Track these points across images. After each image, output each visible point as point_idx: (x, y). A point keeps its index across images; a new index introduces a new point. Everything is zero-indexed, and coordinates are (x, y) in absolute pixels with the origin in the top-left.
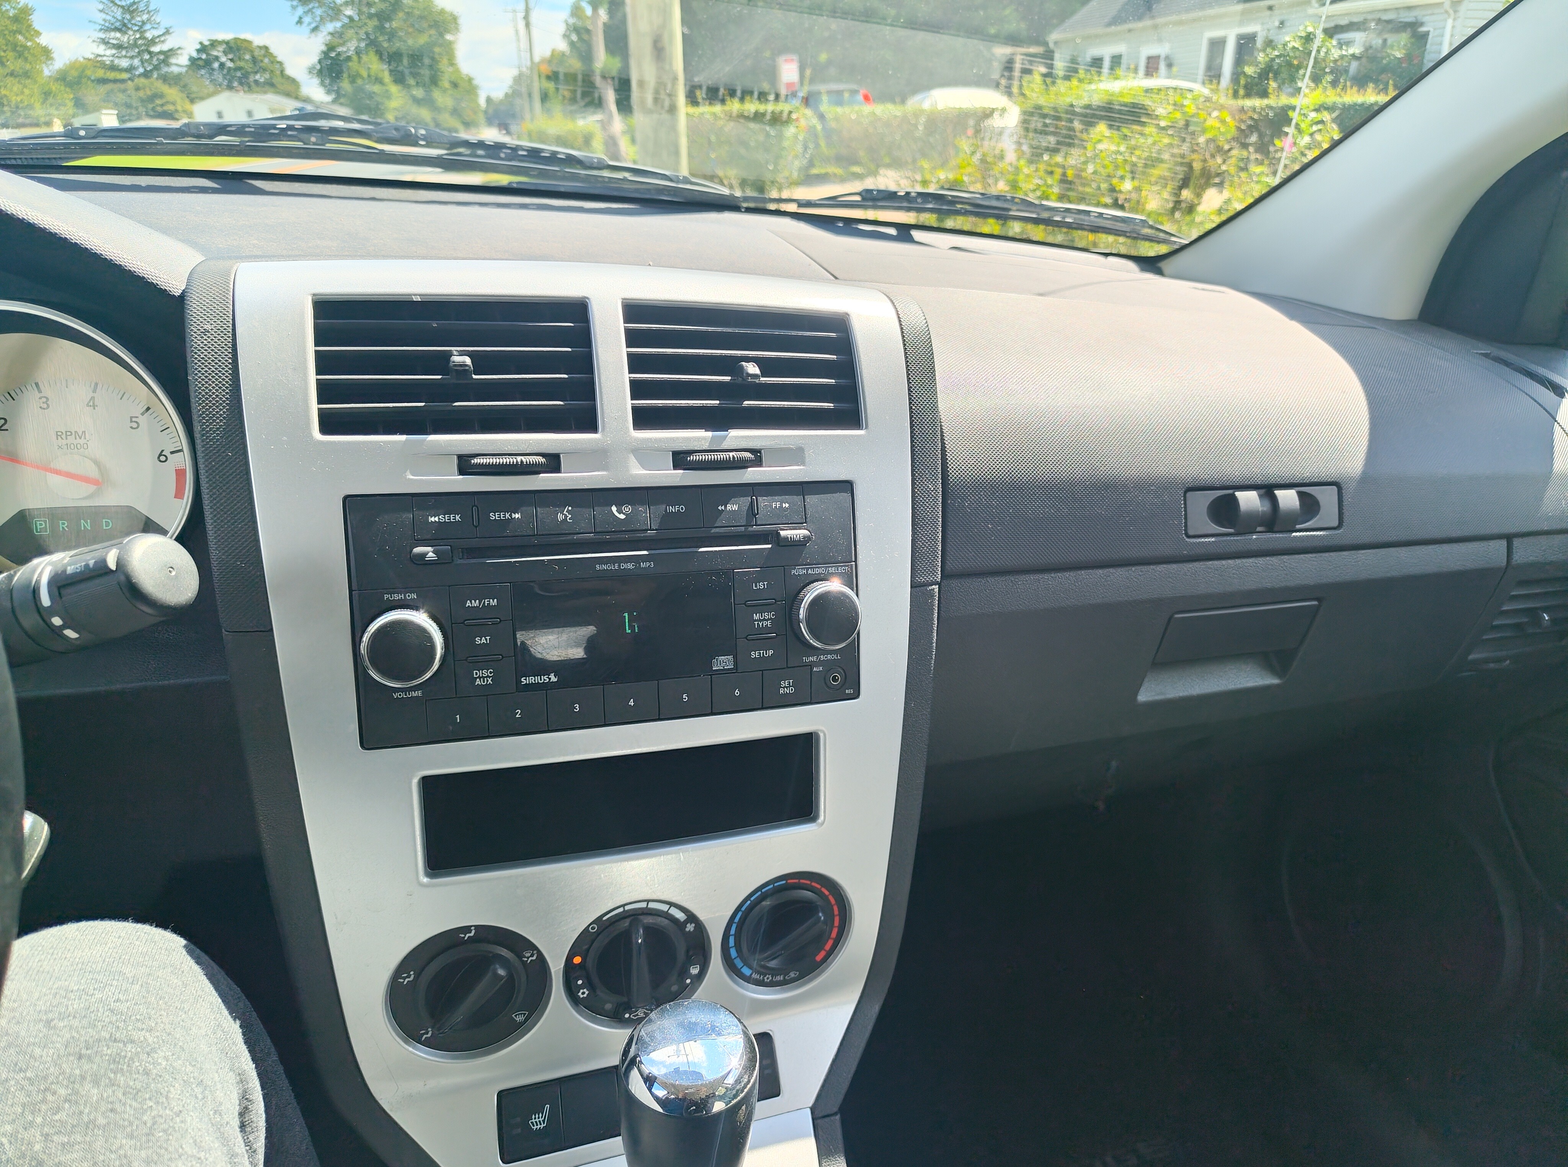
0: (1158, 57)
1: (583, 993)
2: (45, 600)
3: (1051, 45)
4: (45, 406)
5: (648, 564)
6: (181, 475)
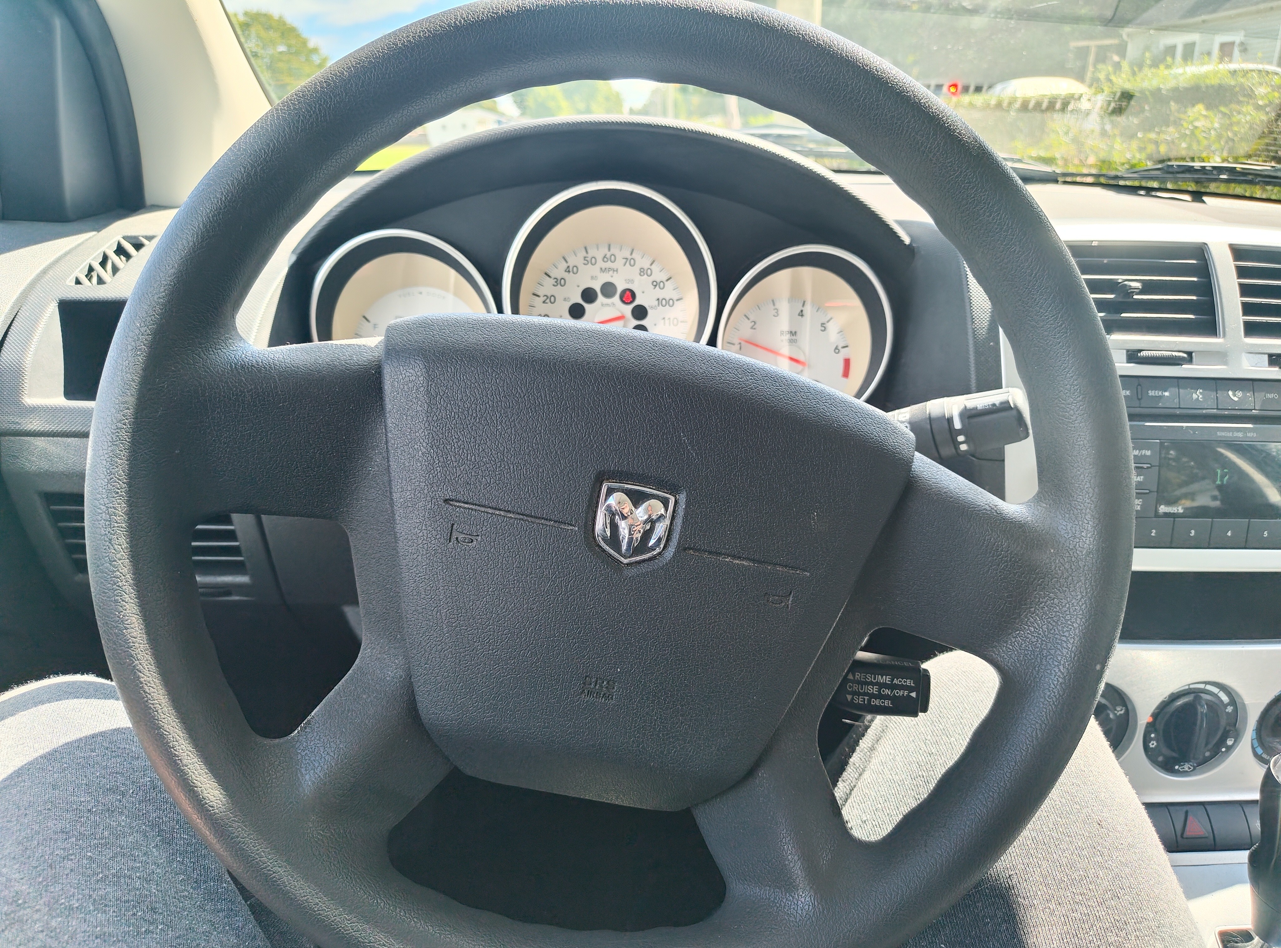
0: (1233, 44)
1: (1153, 744)
2: (958, 425)
3: (1125, 37)
4: (776, 314)
5: (1252, 434)
6: (847, 362)
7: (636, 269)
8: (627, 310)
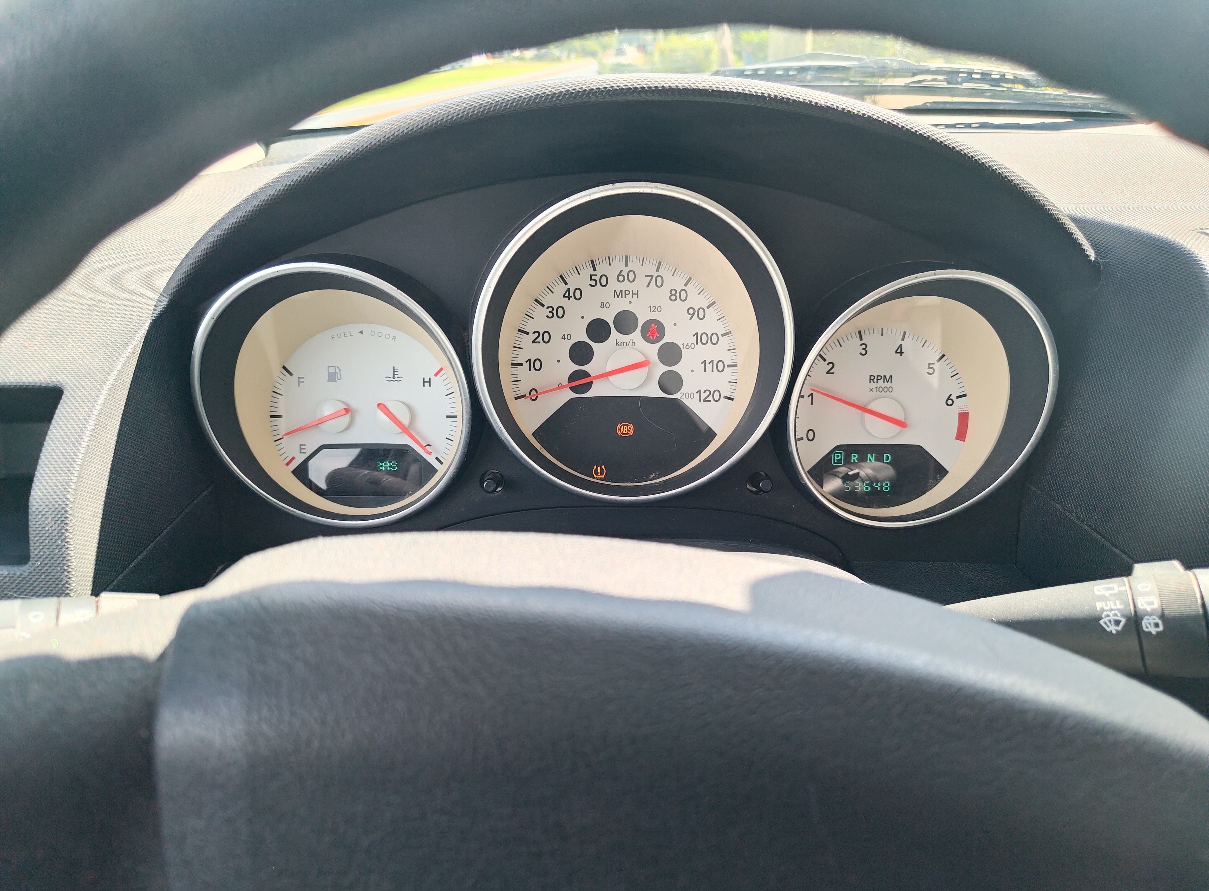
4: (864, 352)
6: (964, 418)
7: (665, 291)
8: (652, 350)
